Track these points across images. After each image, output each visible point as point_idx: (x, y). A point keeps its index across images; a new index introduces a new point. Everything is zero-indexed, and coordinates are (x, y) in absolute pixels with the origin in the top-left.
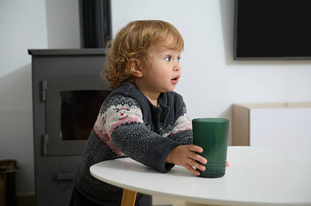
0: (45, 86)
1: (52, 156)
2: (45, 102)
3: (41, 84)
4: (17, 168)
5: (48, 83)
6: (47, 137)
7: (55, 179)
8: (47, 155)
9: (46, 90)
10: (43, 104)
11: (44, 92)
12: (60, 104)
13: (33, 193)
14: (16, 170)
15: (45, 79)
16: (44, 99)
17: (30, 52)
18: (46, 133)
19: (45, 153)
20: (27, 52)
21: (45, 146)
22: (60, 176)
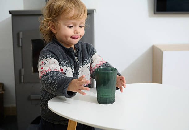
0: (21, 36)
1: (27, 83)
2: (22, 47)
3: (18, 34)
4: (4, 90)
5: (23, 34)
6: (23, 70)
7: (29, 99)
8: (23, 83)
9: (22, 39)
10: (20, 48)
11: (21, 40)
12: (32, 48)
13: (15, 105)
14: (3, 92)
15: (21, 32)
16: (21, 45)
17: (10, 12)
18: (23, 68)
19: (22, 81)
20: (9, 13)
21: (22, 77)
22: (33, 97)
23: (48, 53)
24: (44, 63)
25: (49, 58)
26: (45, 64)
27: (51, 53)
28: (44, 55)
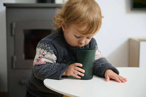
2: (14, 36)
3: (12, 25)
6: (15, 58)
10: (13, 38)
16: (13, 34)
17: (5, 5)
19: (14, 67)
23: (52, 48)
24: (44, 53)
25: (50, 53)
26: (44, 56)
27: (54, 49)
28: (45, 45)
